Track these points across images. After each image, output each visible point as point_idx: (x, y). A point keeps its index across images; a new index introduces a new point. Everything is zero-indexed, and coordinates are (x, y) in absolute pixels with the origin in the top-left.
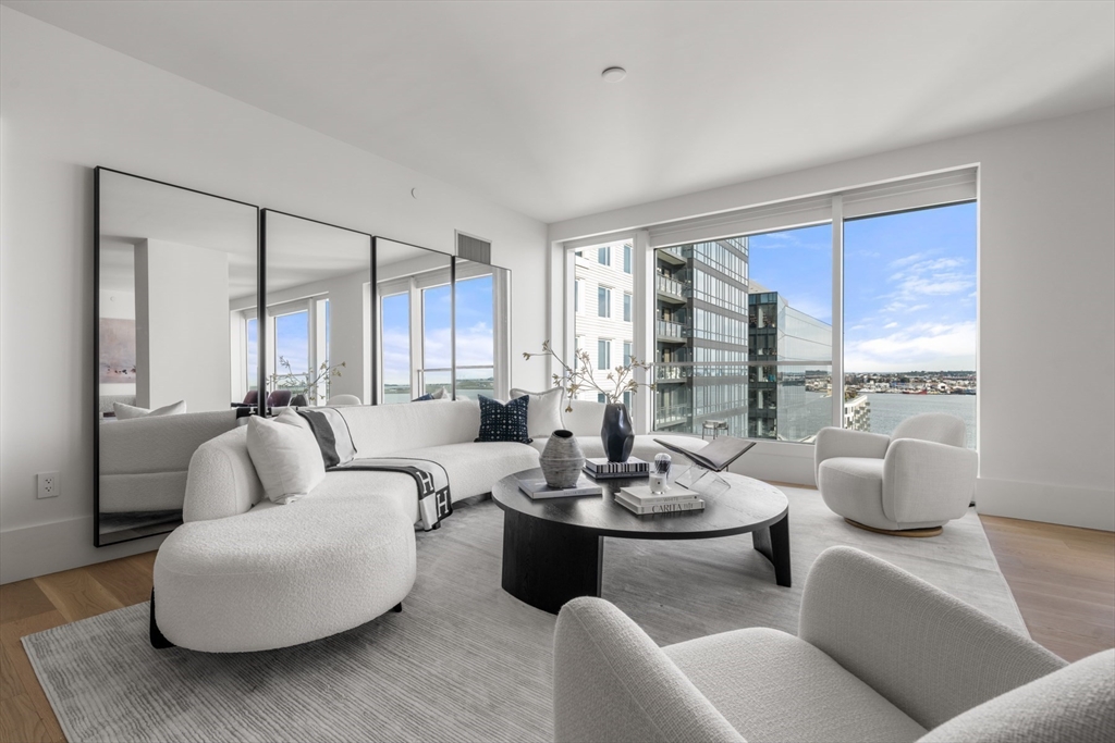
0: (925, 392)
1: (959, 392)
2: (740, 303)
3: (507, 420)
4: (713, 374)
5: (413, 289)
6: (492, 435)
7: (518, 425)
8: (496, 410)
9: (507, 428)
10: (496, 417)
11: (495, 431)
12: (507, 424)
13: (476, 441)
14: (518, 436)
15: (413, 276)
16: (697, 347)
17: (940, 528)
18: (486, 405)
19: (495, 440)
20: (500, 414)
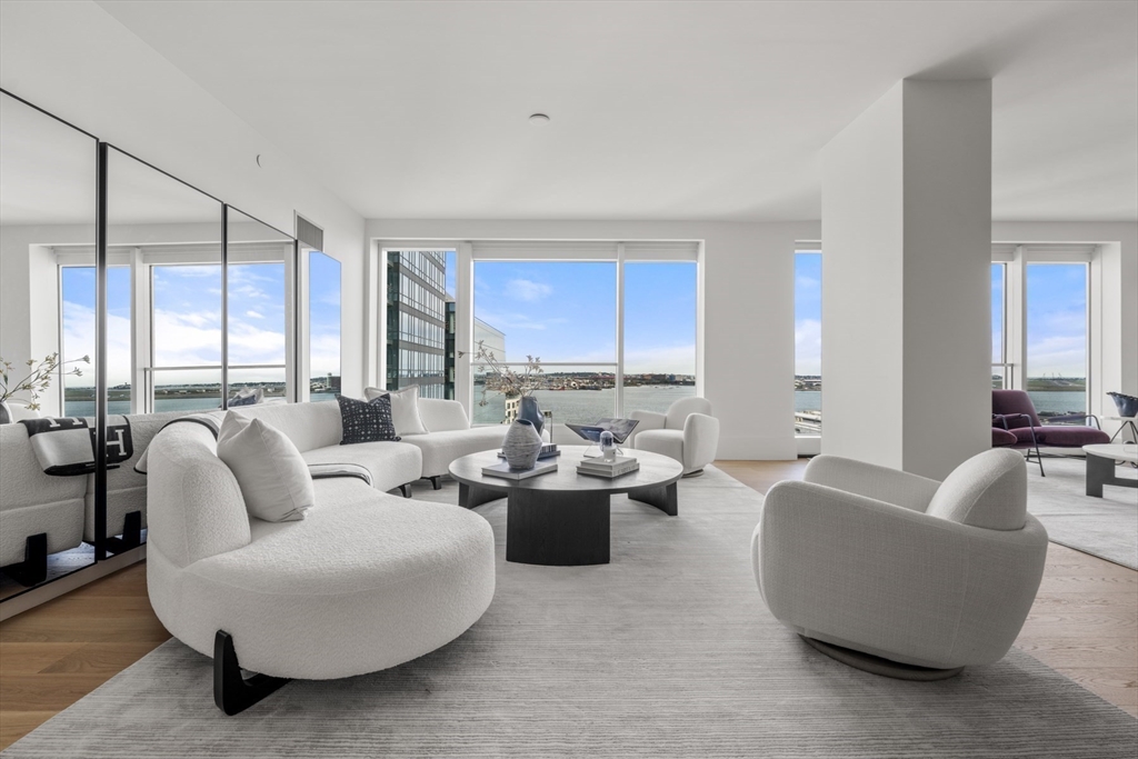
0: (563, 388)
1: (583, 388)
2: (438, 309)
3: (378, 420)
4: (416, 375)
5: (139, 264)
6: (362, 436)
7: (387, 424)
8: (364, 410)
9: (378, 428)
10: (365, 418)
11: (366, 432)
12: (378, 424)
13: (342, 443)
14: (389, 435)
15: (138, 247)
16: (402, 349)
17: (701, 471)
18: (350, 405)
19: (365, 441)
20: (369, 413)
